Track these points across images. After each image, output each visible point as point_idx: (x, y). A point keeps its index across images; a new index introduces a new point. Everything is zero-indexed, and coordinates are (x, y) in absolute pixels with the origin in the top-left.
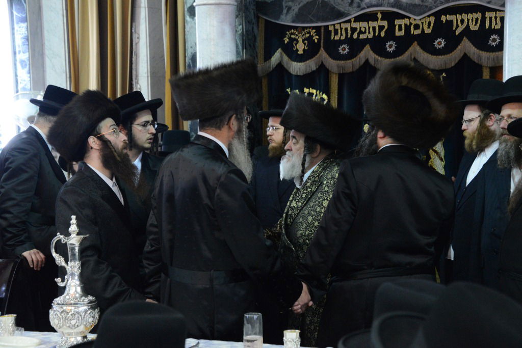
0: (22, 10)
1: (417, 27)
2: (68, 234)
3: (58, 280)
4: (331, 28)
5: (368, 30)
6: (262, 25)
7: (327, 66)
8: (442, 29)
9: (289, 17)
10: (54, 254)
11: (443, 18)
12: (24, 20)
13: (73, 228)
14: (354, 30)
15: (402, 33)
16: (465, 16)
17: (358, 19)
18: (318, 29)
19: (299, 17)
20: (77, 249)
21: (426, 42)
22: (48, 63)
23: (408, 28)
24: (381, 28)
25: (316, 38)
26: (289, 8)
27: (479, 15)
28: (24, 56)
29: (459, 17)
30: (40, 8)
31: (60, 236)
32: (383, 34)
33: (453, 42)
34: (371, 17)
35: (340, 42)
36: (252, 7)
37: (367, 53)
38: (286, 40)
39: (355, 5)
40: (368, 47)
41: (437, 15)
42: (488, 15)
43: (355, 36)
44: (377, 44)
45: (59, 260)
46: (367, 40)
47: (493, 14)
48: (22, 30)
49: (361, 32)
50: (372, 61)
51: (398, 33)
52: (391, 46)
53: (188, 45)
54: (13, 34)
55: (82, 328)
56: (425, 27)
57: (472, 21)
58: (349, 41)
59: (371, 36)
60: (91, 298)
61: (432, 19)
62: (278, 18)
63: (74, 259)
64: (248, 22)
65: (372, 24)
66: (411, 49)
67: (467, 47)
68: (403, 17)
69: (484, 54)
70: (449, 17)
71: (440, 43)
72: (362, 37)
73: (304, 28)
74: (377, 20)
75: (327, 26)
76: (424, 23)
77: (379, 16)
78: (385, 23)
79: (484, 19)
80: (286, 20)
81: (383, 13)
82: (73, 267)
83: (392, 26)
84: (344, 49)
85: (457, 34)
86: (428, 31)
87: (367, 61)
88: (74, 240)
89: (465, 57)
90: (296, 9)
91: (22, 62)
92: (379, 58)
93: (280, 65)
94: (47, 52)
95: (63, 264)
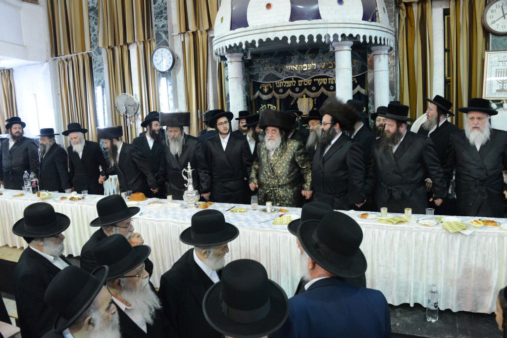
0: (170, 81)
1: (306, 83)
2: (187, 169)
3: (185, 185)
4: (276, 83)
5: (289, 84)
6: (252, 83)
7: (276, 96)
8: (314, 84)
9: (262, 79)
10: (183, 176)
11: (315, 80)
12: (170, 85)
13: (189, 167)
14: (284, 84)
15: (301, 85)
16: (322, 79)
17: (285, 80)
18: (272, 84)
19: (265, 79)
20: (191, 174)
21: (309, 88)
22: (179, 98)
23: (303, 83)
24: (294, 83)
25: (271, 87)
26: (261, 77)
27: (326, 79)
28: (171, 97)
29: (320, 79)
30: (176, 80)
31: (184, 170)
32: (294, 85)
33: (318, 88)
34: (290, 79)
35: (280, 88)
36: (248, 77)
37: (289, 92)
38: (261, 88)
39: (284, 75)
40: (289, 90)
41: (313, 79)
42: (329, 79)
43: (285, 86)
44: (293, 89)
45: (185, 178)
46: (289, 87)
47: (331, 79)
48: (170, 88)
49: (287, 85)
50: (291, 94)
51: (299, 85)
52: (297, 89)
53: (226, 90)
54: (168, 90)
55: (194, 201)
56: (309, 83)
57: (324, 81)
58: (283, 88)
59: (290, 86)
60: (197, 191)
61: (311, 80)
62: (257, 80)
63: (190, 178)
64: (247, 82)
65: (291, 82)
66: (304, 90)
67: (323, 90)
68: (301, 79)
69: (329, 92)
70: (317, 80)
71: (314, 88)
72: (287, 86)
73: (266, 83)
74: (292, 80)
75: (275, 83)
76: (308, 82)
77: (293, 79)
78: (295, 81)
79: (328, 80)
80: (260, 81)
81: (294, 78)
82: (190, 180)
83: (297, 82)
84: (281, 91)
85: (320, 85)
86: (310, 84)
87: (289, 95)
88: (190, 171)
89: (323, 93)
90: (264, 77)
91: (171, 99)
92: (293, 94)
93: (259, 97)
94: (179, 95)
95: (186, 179)
